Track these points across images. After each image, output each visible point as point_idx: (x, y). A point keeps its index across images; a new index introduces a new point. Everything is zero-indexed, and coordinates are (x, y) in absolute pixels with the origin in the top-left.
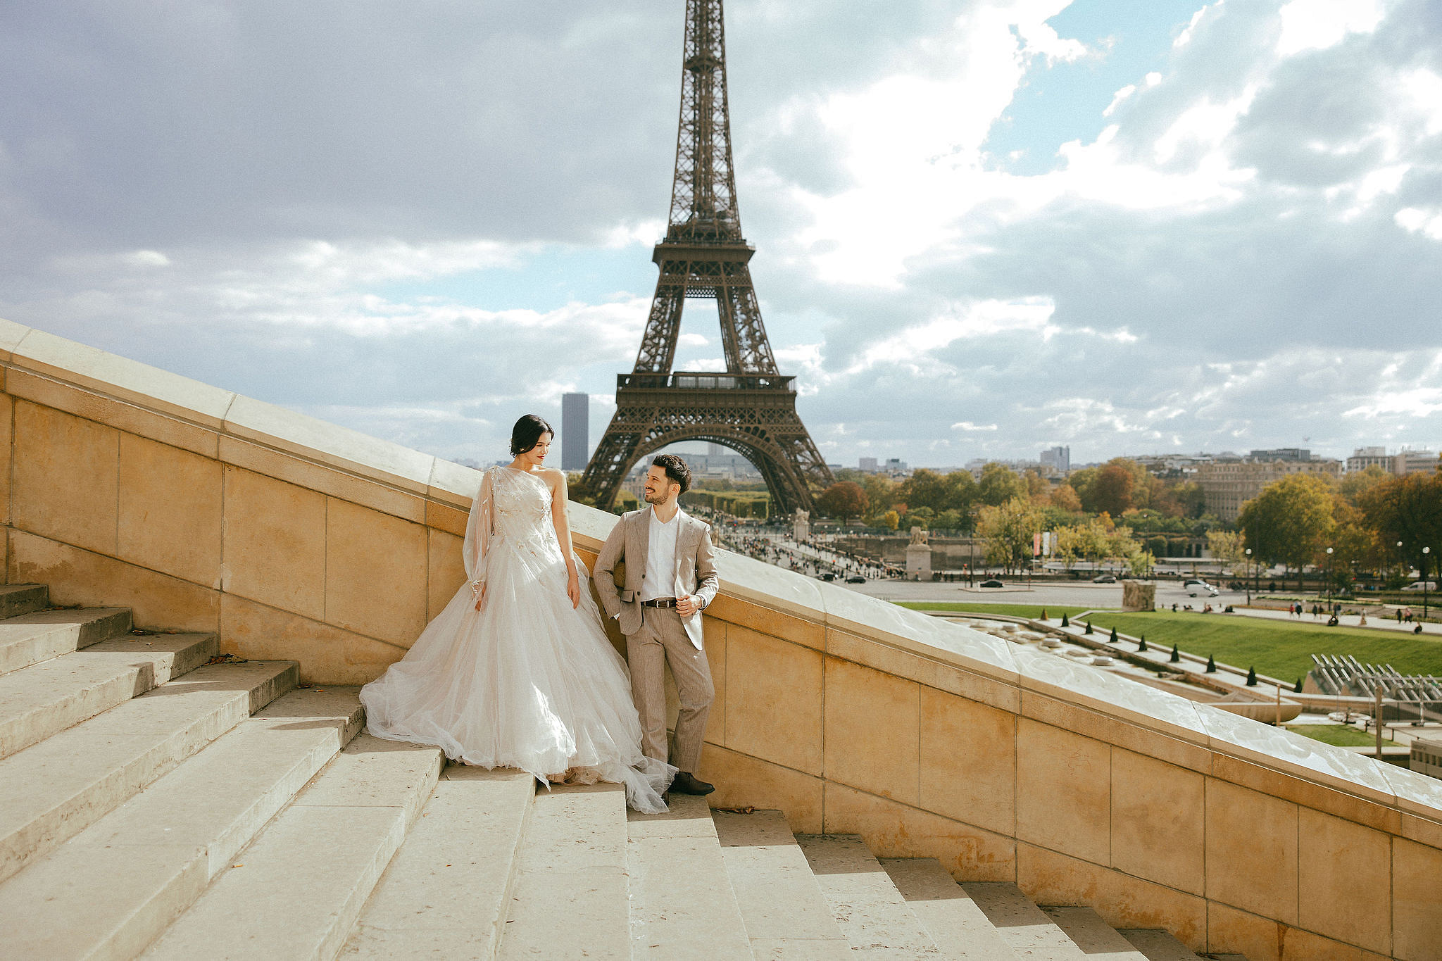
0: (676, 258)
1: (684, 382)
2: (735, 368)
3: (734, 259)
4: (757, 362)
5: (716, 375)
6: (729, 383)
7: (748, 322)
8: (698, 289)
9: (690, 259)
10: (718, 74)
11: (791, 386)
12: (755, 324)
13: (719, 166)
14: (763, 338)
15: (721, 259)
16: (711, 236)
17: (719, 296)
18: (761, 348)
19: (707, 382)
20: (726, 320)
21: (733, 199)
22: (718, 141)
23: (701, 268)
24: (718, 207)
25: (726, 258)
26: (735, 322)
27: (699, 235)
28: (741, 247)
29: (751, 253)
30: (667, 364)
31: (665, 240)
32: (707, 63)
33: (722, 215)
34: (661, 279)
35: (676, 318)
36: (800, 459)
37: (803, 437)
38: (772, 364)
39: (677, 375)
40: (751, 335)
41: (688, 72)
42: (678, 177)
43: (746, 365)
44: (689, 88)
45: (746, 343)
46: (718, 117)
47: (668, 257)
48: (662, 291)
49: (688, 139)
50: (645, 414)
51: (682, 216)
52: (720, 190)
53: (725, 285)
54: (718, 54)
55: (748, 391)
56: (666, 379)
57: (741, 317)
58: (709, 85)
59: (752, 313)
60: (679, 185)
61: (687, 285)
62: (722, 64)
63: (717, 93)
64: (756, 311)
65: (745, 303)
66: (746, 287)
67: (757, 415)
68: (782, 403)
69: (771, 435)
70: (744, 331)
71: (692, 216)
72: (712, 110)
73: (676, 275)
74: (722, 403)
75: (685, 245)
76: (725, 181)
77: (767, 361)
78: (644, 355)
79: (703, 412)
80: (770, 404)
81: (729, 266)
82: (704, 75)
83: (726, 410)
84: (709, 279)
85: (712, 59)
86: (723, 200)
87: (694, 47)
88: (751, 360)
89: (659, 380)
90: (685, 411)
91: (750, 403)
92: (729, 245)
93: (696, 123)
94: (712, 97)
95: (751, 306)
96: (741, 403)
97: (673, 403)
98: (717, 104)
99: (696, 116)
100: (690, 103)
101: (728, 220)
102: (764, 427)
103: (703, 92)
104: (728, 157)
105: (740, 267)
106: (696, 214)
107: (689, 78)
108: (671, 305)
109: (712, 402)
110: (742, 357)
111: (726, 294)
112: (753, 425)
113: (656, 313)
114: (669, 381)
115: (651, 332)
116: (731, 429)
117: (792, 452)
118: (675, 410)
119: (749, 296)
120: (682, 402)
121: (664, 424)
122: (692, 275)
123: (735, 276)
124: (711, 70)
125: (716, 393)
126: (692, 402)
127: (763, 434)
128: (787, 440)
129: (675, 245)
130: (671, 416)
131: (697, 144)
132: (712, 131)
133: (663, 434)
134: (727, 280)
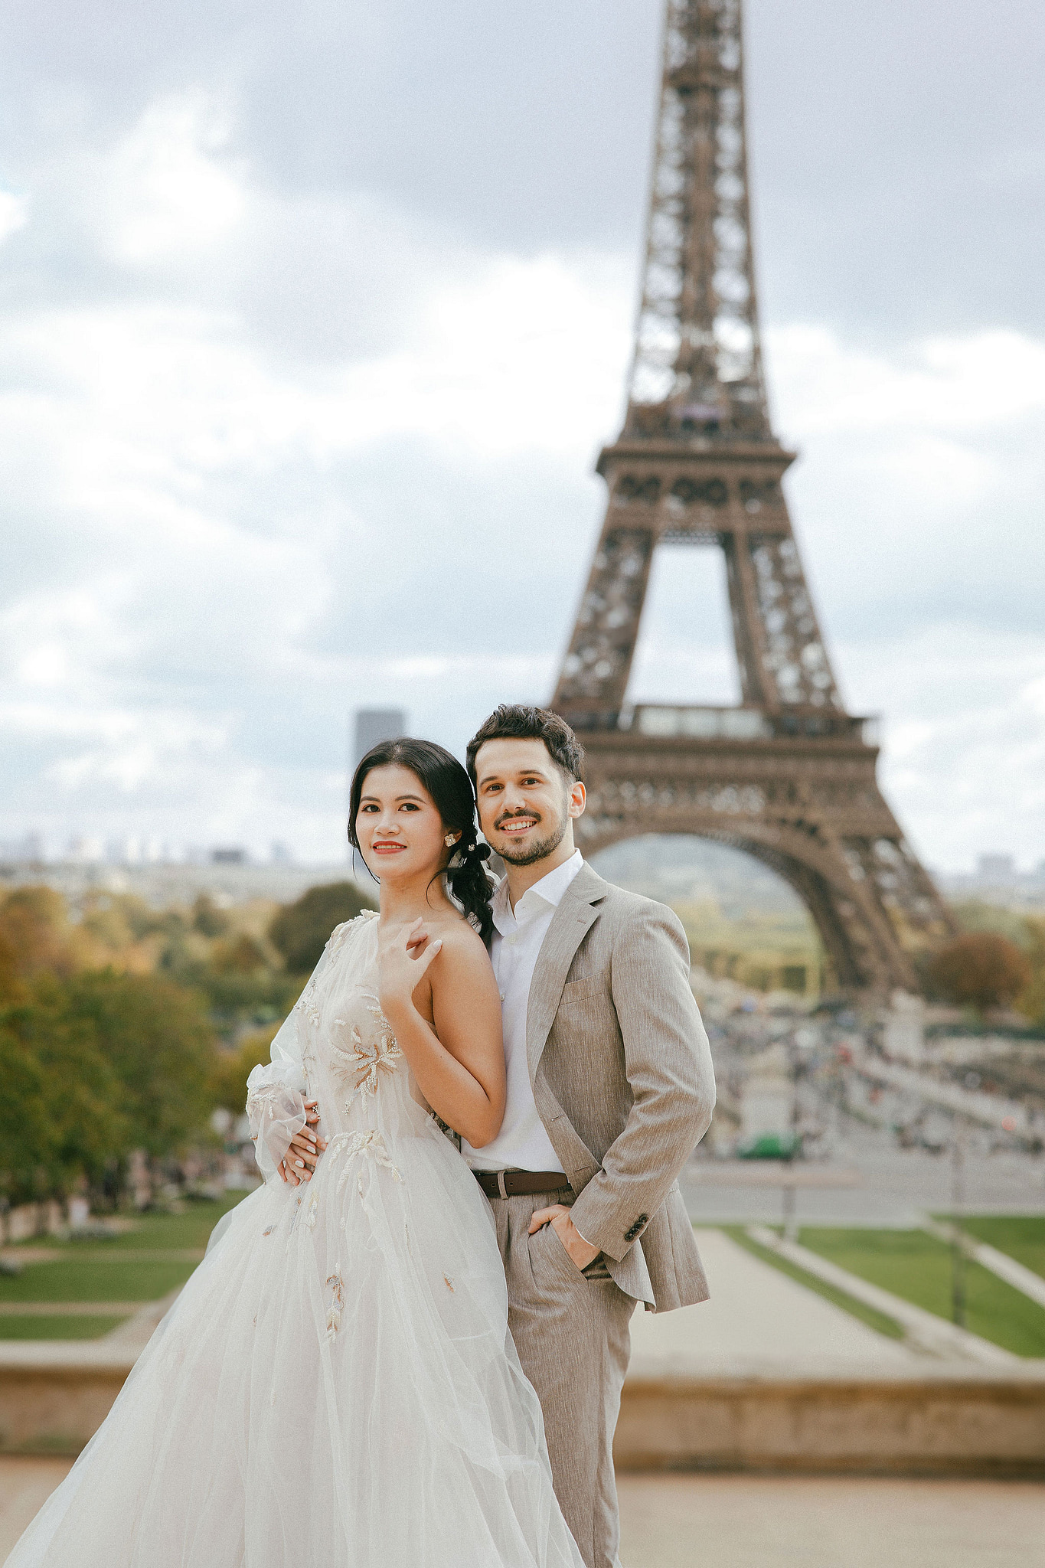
0: (642, 470)
1: (656, 725)
2: (755, 692)
3: (758, 473)
4: (805, 684)
5: (720, 710)
6: (747, 726)
7: (784, 602)
8: (684, 533)
9: (670, 471)
10: (729, 99)
11: (869, 736)
12: (798, 607)
13: (729, 285)
14: (814, 636)
15: (731, 473)
16: (711, 427)
17: (727, 542)
18: (811, 654)
19: (699, 726)
20: (739, 595)
21: (757, 353)
22: (728, 233)
23: (693, 491)
24: (729, 372)
25: (742, 471)
26: (759, 600)
27: (689, 424)
28: (769, 450)
29: (786, 460)
30: (614, 687)
31: (623, 436)
32: (708, 78)
33: (733, 386)
34: (612, 513)
35: (639, 588)
36: (887, 881)
37: (895, 837)
38: (831, 689)
39: (639, 709)
40: (791, 628)
41: (672, 97)
42: (646, 304)
43: (779, 690)
44: (672, 129)
45: (781, 644)
46: (728, 188)
47: (626, 467)
48: (611, 539)
49: (668, 231)
51: (656, 386)
52: (731, 335)
53: (739, 527)
54: (729, 60)
55: (785, 742)
56: (616, 716)
57: (771, 590)
58: (713, 119)
59: (793, 583)
60: (651, 322)
61: (661, 525)
62: (737, 77)
63: (728, 138)
64: (799, 581)
65: (778, 562)
66: (780, 532)
67: (804, 791)
68: (851, 769)
69: (829, 832)
70: (775, 621)
71: (675, 387)
72: (715, 171)
73: (642, 505)
74: (731, 765)
75: (659, 445)
76: (740, 316)
77: (820, 681)
78: (574, 665)
79: (693, 783)
80: (830, 769)
81: (748, 489)
82: (702, 102)
83: (740, 781)
84: (706, 514)
85: (718, 69)
86: (735, 356)
87: (685, 44)
88: (788, 677)
89: (604, 716)
90: (655, 780)
91: (790, 767)
92: (744, 447)
93: (684, 198)
94: (715, 147)
95: (789, 570)
96: (771, 766)
97: (632, 763)
98: (727, 160)
99: (686, 185)
100: (674, 157)
101: (746, 396)
102: (815, 815)
103: (700, 136)
104: (747, 268)
105: (770, 491)
106: (685, 382)
107: (676, 109)
108: (630, 566)
109: (711, 765)
110: (774, 673)
111: (740, 545)
112: (793, 812)
113: (600, 581)
114: (625, 719)
115: (587, 618)
116: (750, 819)
117: (871, 866)
118: (636, 778)
119: (785, 550)
120: (651, 763)
121: (612, 807)
122: (672, 505)
123: (755, 507)
124: (715, 91)
125: (720, 748)
126: (671, 764)
127: (813, 831)
128: (862, 843)
129: (639, 445)
130: (627, 790)
131: (685, 240)
132: (715, 214)
133: (608, 826)
134: (743, 515)
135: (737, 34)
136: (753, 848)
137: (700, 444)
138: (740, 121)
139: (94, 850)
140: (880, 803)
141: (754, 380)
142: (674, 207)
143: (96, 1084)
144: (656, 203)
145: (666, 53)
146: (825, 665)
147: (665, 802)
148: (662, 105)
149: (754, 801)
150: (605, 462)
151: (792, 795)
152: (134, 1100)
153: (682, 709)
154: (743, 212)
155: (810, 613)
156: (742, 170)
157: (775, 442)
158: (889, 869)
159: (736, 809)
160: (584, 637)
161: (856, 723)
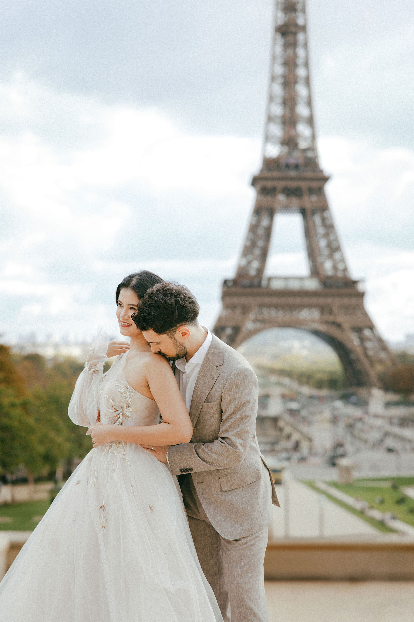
0: (269, 184)
1: (277, 285)
2: (315, 272)
3: (315, 184)
4: (335, 268)
5: (301, 279)
6: (312, 285)
7: (327, 235)
8: (286, 209)
9: (280, 185)
10: (301, 37)
11: (361, 287)
12: (332, 237)
13: (302, 110)
14: (338, 249)
15: (304, 185)
16: (296, 167)
17: (303, 212)
18: (337, 256)
19: (294, 285)
20: (309, 233)
21: (314, 137)
22: (301, 90)
23: (290, 192)
24: (303, 145)
25: (309, 184)
26: (316, 235)
27: (288, 166)
28: (319, 175)
29: (325, 179)
30: (260, 271)
31: (262, 171)
32: (293, 29)
33: (305, 150)
34: (258, 202)
35: (268, 232)
36: (369, 345)
37: (371, 327)
38: (345, 270)
39: (270, 279)
40: (329, 245)
41: (279, 36)
42: (270, 120)
43: (325, 270)
44: (279, 49)
45: (326, 252)
46: (301, 72)
47: (263, 183)
48: (258, 211)
49: (278, 89)
50: (245, 310)
53: (308, 206)
54: (300, 22)
55: (327, 291)
56: (260, 282)
57: (321, 230)
58: (294, 45)
59: (329, 227)
60: (271, 126)
61: (277, 206)
62: (304, 28)
63: (301, 52)
64: (332, 226)
65: (324, 219)
66: (324, 208)
67: (335, 309)
68: (354, 301)
69: (346, 326)
70: (323, 243)
71: (282, 151)
72: (295, 65)
73: (269, 198)
74: (306, 300)
75: (276, 174)
76: (307, 123)
77: (341, 266)
78: (244, 262)
79: (291, 308)
80: (345, 301)
81: (311, 191)
82: (290, 38)
83: (310, 306)
84: (295, 201)
85: (296, 25)
86: (305, 139)
87: (283, 15)
88: (328, 265)
89: (256, 282)
90: (277, 307)
91: (329, 300)
92: (309, 174)
93: (284, 77)
94: (295, 56)
95: (328, 223)
96: (322, 301)
97: (267, 300)
98: (300, 61)
99: (285, 71)
100: (280, 61)
101: (310, 154)
102: (340, 319)
103: (290, 52)
104: (309, 103)
105: (319, 191)
106: (286, 149)
107: (280, 41)
108: (265, 222)
109: (298, 300)
110: (322, 264)
111: (308, 213)
112: (331, 318)
113: (253, 228)
114: (264, 283)
115: (249, 243)
116: (314, 321)
117: (362, 340)
118: (269, 306)
119: (326, 214)
120: (275, 300)
121: (260, 317)
122: (281, 198)
123: (314, 198)
124: (295, 34)
125: (303, 293)
126: (283, 300)
127: (339, 326)
128: (358, 330)
129: (267, 174)
130: (265, 311)
131: (285, 93)
132: (295, 82)
133: (258, 325)
134: (310, 201)
135: (304, 11)
136: (317, 333)
137: (293, 173)
138: (306, 45)
139: (57, 338)
140: (365, 315)
141: (312, 148)
142: (280, 80)
143: (57, 430)
144: (273, 78)
145: (276, 19)
146: (343, 260)
147: (280, 315)
148: (275, 40)
149: (316, 314)
150: (255, 181)
151: (331, 311)
152: (73, 436)
153: (286, 279)
154: (307, 81)
155: (337, 239)
156: (307, 65)
157: (322, 171)
158: (370, 340)
159: (309, 318)
160: (247, 251)
161: (355, 283)
